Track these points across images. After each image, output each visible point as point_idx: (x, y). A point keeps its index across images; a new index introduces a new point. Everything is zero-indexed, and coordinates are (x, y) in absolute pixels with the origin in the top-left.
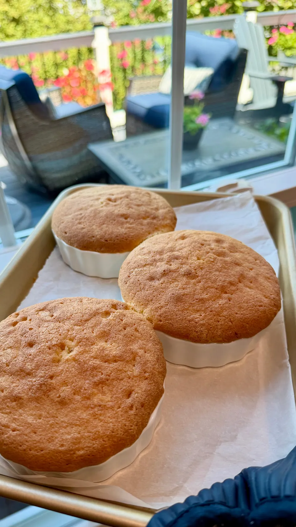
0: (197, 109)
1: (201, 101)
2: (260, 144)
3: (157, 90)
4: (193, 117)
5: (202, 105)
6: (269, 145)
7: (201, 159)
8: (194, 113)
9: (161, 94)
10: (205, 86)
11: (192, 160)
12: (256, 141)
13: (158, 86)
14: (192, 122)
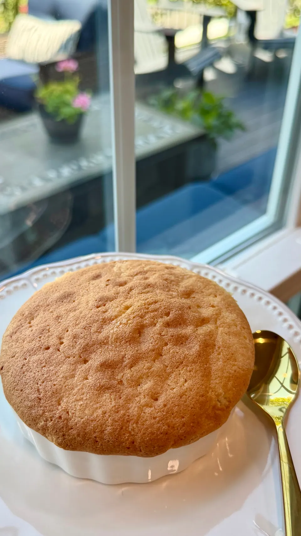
0: (71, 86)
1: (74, 73)
2: (161, 128)
3: (3, 54)
4: (68, 98)
5: (77, 79)
6: (173, 128)
7: (87, 158)
8: (67, 92)
9: (10, 60)
10: (71, 48)
11: (75, 158)
12: (156, 124)
13: (4, 48)
14: (67, 104)
